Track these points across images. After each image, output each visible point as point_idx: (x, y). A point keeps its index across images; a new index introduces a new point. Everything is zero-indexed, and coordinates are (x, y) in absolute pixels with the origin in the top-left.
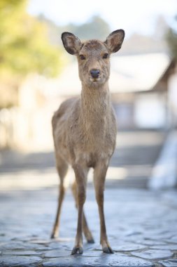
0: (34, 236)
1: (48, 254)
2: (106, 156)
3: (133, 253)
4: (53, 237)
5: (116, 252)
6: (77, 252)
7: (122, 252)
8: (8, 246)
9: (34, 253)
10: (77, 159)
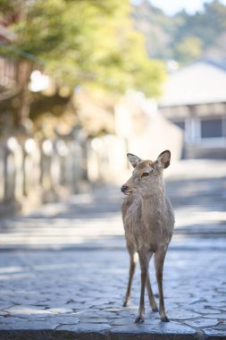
0: (111, 303)
1: (117, 322)
2: (164, 244)
3: (186, 322)
4: (125, 305)
5: (173, 320)
6: (139, 320)
7: (178, 320)
8: (86, 314)
9: (106, 321)
10: (140, 247)
